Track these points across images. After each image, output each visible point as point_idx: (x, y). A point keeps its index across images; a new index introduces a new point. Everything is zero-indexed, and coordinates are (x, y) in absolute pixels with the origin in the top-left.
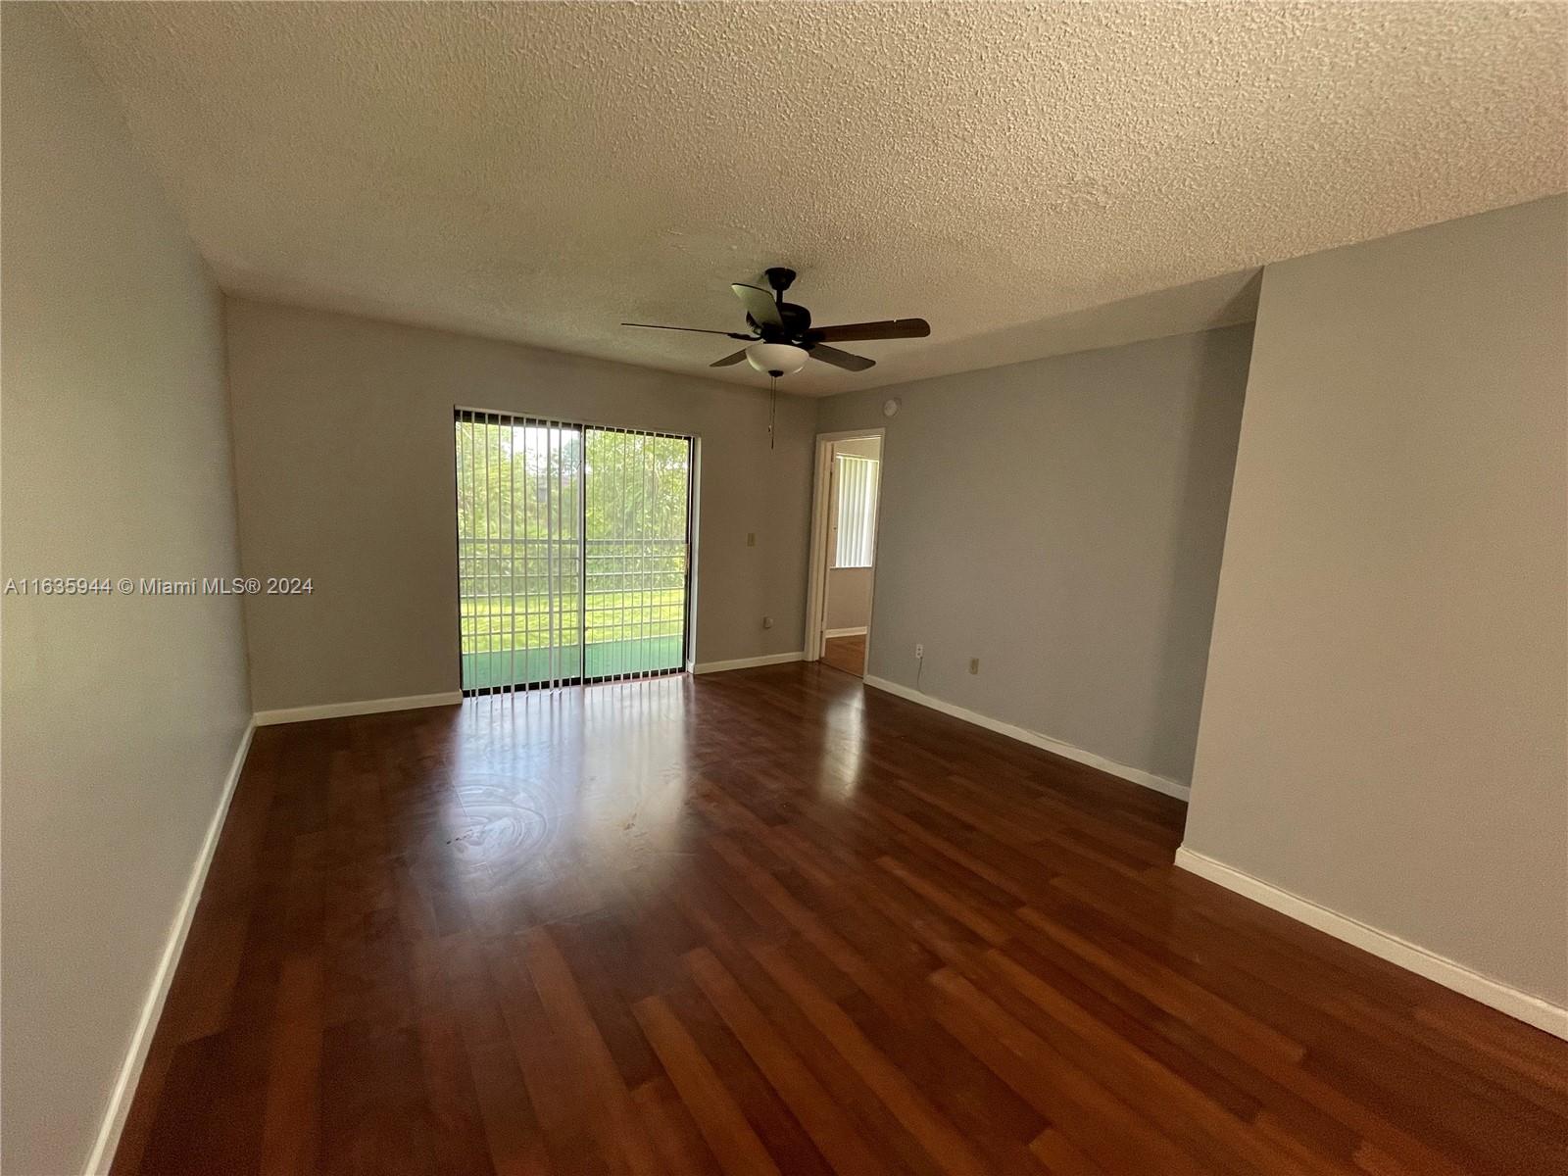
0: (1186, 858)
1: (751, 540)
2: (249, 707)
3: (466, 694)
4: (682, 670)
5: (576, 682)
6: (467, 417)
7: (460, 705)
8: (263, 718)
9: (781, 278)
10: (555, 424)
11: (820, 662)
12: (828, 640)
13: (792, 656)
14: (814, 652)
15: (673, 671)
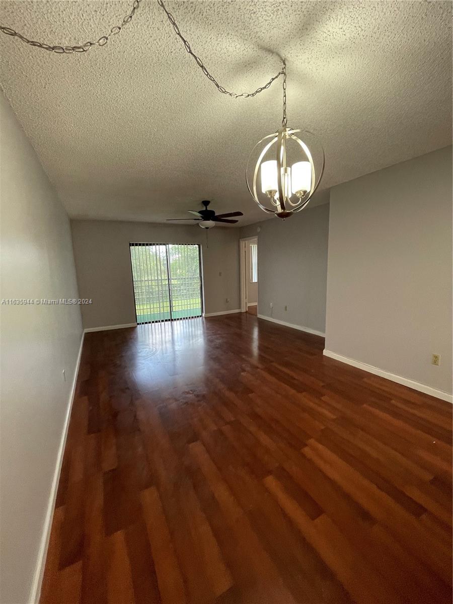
0: (326, 353)
1: (220, 274)
2: (84, 328)
3: (138, 324)
4: (201, 316)
5: (169, 320)
6: (133, 245)
7: (136, 327)
8: (87, 330)
9: (206, 203)
10: (157, 244)
11: (246, 312)
12: (249, 307)
13: (237, 311)
14: (243, 310)
15: (198, 317)
